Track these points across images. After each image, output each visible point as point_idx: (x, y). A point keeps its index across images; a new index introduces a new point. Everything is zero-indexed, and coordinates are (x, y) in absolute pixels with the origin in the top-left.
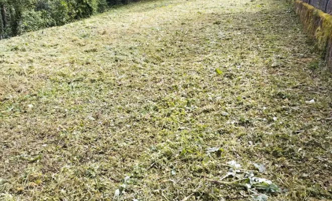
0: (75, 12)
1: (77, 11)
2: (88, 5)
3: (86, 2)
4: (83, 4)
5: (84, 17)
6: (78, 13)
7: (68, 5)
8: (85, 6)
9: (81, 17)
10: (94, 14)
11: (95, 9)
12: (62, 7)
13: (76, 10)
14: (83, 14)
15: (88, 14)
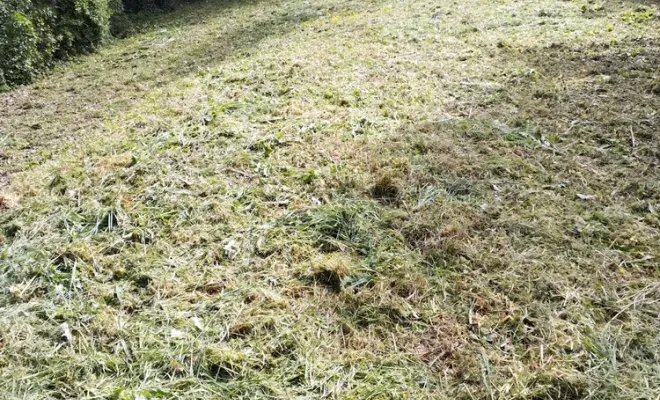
0: (53, 40)
1: (61, 37)
2: (88, 19)
3: (83, 11)
4: (74, 15)
5: (80, 52)
6: (64, 43)
7: (35, 23)
8: (80, 23)
9: (71, 53)
10: (103, 41)
11: (106, 28)
12: (19, 29)
13: (55, 34)
14: (76, 42)
15: (89, 43)
